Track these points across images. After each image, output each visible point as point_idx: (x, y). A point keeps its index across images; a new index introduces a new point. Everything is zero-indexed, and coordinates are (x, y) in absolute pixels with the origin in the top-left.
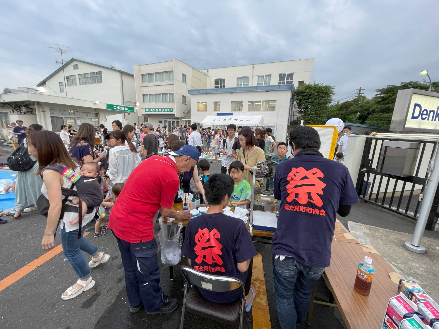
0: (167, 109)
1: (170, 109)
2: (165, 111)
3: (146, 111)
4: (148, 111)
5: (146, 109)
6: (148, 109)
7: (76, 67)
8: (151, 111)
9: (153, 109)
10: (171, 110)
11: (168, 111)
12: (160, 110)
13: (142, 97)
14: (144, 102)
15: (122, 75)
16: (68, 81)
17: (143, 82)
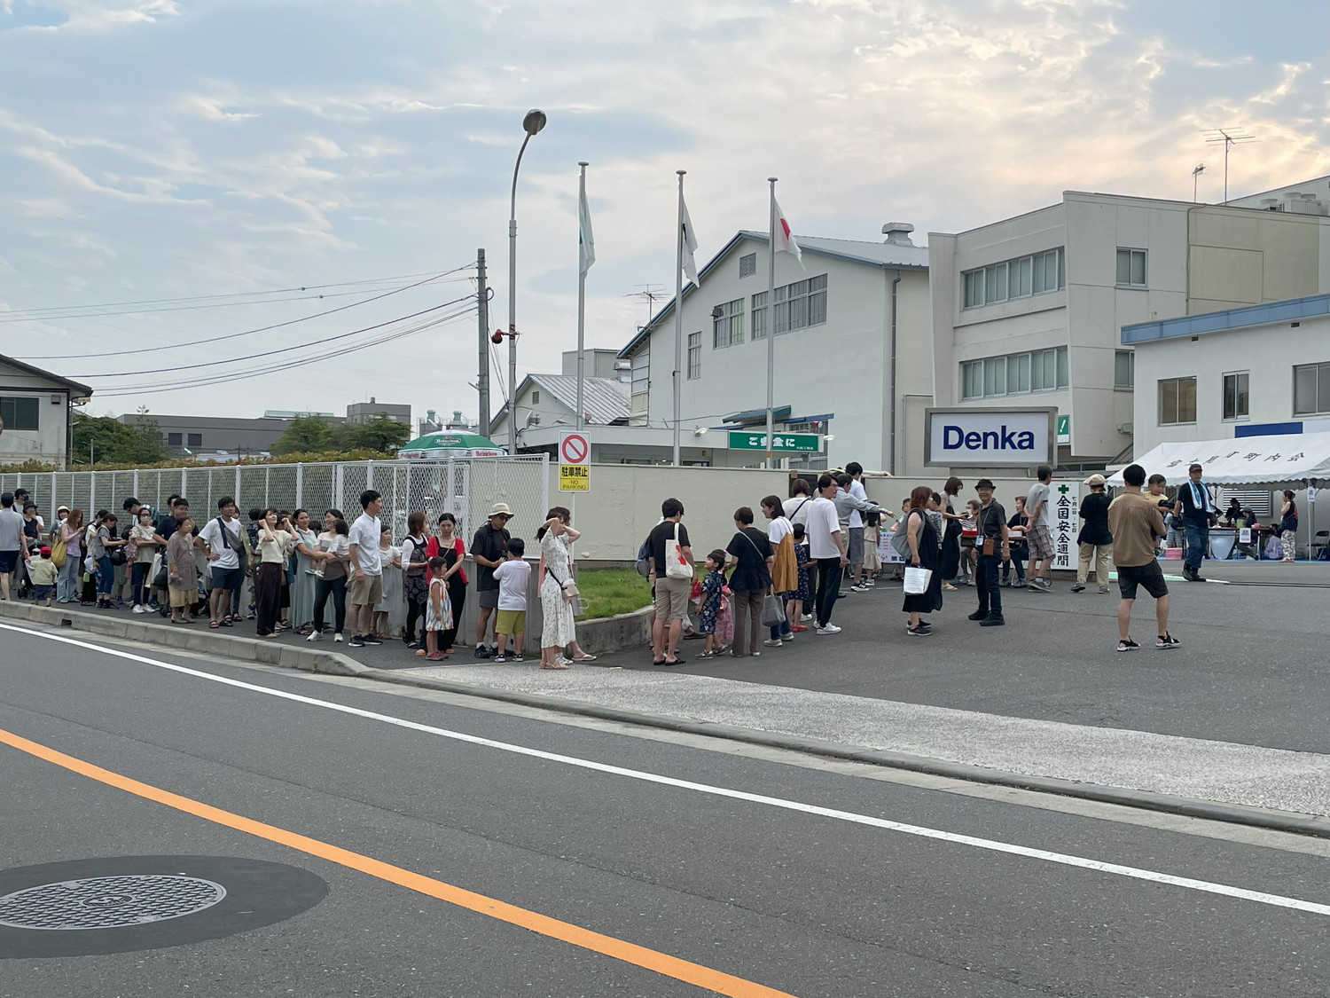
7: (748, 267)
13: (957, 372)
14: (965, 396)
15: (895, 282)
16: (717, 323)
17: (967, 305)
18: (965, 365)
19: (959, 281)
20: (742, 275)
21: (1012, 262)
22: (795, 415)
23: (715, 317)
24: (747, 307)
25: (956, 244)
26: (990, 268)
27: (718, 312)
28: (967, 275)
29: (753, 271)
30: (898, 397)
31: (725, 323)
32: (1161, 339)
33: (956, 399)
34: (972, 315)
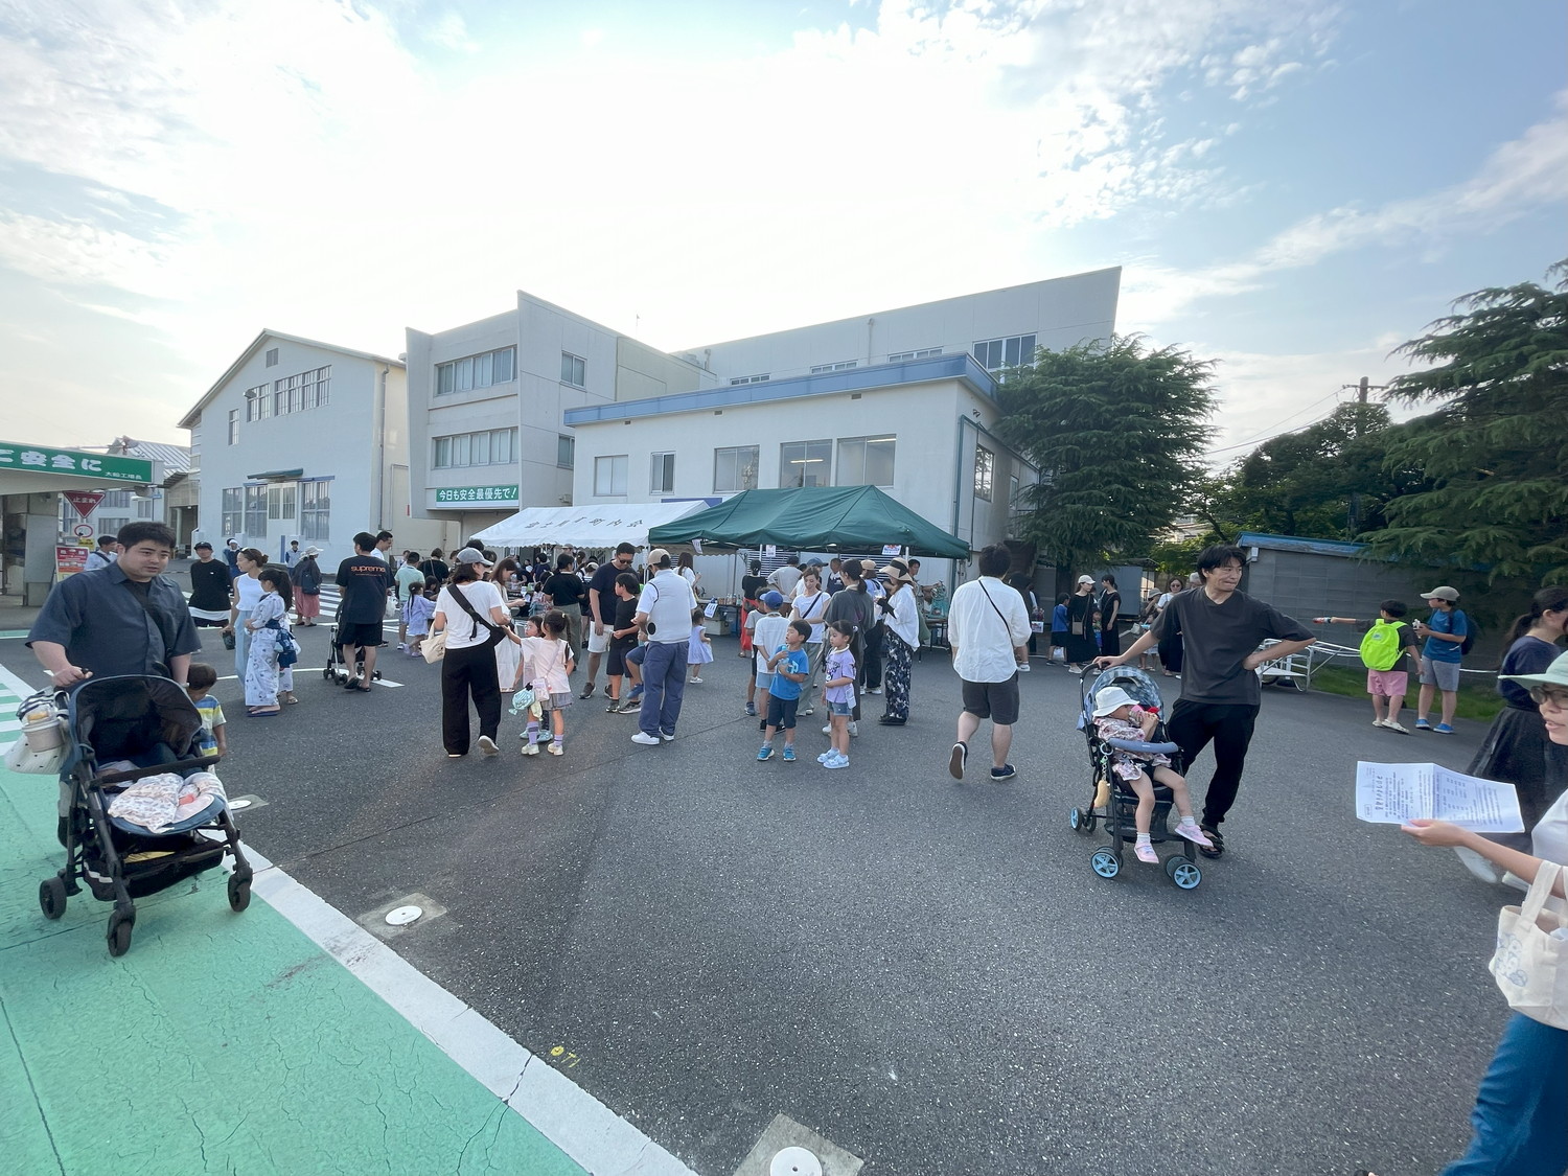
0: (501, 487)
1: (512, 488)
2: (494, 496)
3: (439, 499)
4: (446, 500)
5: (439, 491)
6: (446, 490)
7: (272, 361)
8: (453, 500)
9: (459, 490)
10: (511, 491)
11: (504, 498)
12: (480, 495)
13: (430, 447)
14: (437, 465)
15: (386, 373)
16: (250, 403)
17: (439, 392)
18: (438, 440)
19: (434, 373)
20: (267, 366)
21: (476, 357)
22: (304, 476)
23: (249, 398)
24: (269, 390)
25: (431, 343)
26: (457, 361)
27: (250, 395)
28: (440, 368)
29: (276, 363)
30: (387, 463)
31: (255, 404)
32: (599, 422)
33: (429, 468)
34: (443, 400)
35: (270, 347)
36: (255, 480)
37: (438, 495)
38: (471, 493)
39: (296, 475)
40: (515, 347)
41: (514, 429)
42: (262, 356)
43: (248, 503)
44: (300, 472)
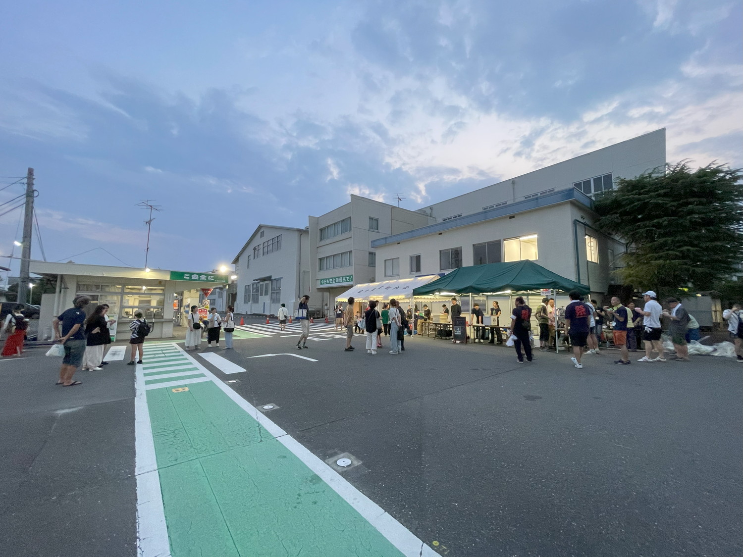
0: (346, 277)
1: (350, 276)
2: (343, 280)
3: (321, 284)
4: (324, 284)
5: (321, 280)
6: (324, 279)
7: (262, 235)
8: (327, 283)
9: (329, 279)
10: (350, 278)
11: (347, 281)
12: (337, 281)
13: (318, 262)
14: (320, 270)
15: (301, 235)
16: (254, 252)
17: (321, 240)
18: (320, 259)
19: (319, 232)
20: (261, 237)
21: (335, 224)
22: (273, 278)
24: (261, 247)
25: (318, 220)
26: (327, 227)
27: (255, 249)
28: (321, 230)
30: (301, 272)
31: (256, 252)
32: (386, 245)
33: (317, 271)
34: (323, 243)
35: (261, 231)
36: (256, 281)
37: (321, 282)
38: (334, 280)
39: (269, 278)
40: (350, 218)
41: (351, 252)
42: (259, 234)
43: (253, 290)
44: (271, 277)
